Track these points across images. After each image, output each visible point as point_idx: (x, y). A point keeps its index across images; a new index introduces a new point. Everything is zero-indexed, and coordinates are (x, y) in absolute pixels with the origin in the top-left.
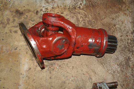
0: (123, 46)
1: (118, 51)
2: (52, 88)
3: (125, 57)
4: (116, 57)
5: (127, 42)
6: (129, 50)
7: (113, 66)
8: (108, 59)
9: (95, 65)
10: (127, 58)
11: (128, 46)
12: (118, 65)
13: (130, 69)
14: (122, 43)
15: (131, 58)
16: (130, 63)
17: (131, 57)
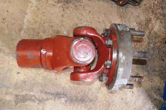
0: (148, 5)
1: (141, 9)
2: (62, 26)
3: (147, 17)
4: (137, 15)
5: (154, 3)
6: (153, 12)
7: (132, 23)
8: (128, 14)
9: (113, 16)
10: (149, 19)
11: (153, 7)
12: (137, 23)
13: (148, 31)
14: (148, 2)
15: (152, 21)
16: (150, 25)
17: (152, 19)
